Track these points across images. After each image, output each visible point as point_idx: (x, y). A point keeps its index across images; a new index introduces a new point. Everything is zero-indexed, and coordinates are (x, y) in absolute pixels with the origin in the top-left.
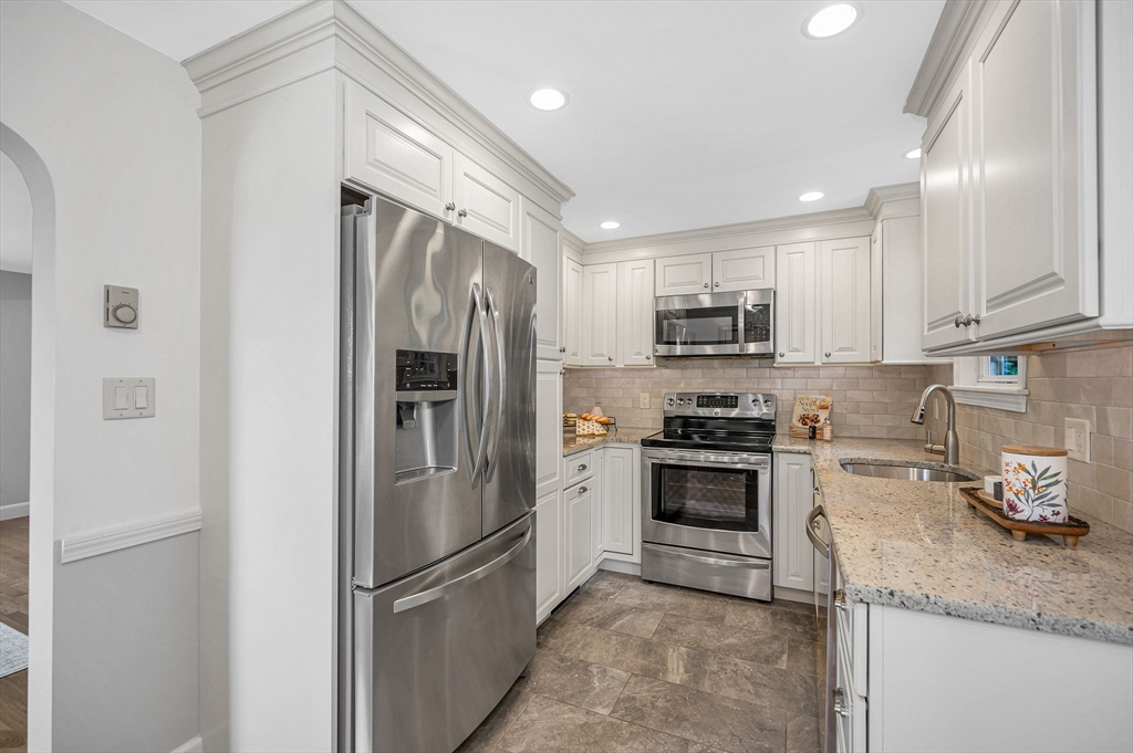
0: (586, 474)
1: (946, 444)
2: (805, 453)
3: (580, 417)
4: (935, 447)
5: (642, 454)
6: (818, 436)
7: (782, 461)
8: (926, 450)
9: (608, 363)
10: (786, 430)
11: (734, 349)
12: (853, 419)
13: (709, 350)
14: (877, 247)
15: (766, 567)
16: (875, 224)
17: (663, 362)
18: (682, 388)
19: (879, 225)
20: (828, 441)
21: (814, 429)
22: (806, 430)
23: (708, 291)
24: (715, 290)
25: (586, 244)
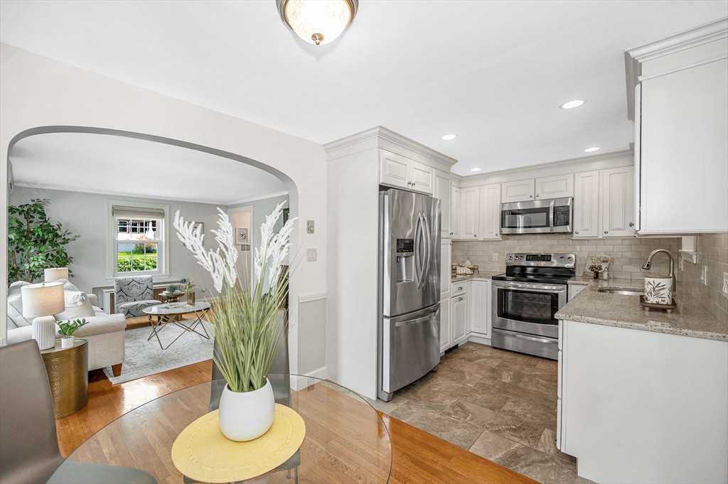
0: (462, 292)
3: (459, 265)
5: (493, 284)
6: (600, 277)
9: (474, 238)
10: (581, 273)
11: (547, 230)
12: (627, 268)
13: (539, 230)
17: (506, 237)
18: (517, 251)
20: (606, 280)
21: (597, 273)
22: (592, 274)
23: (532, 199)
24: (537, 198)
25: (462, 177)
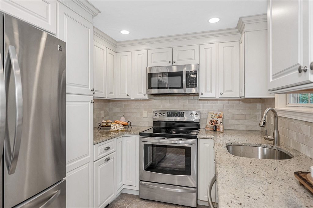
0: (109, 151)
1: (274, 136)
2: (211, 139)
3: (114, 122)
4: (269, 137)
5: (140, 140)
6: (217, 130)
7: (201, 142)
8: (265, 138)
9: (127, 97)
10: (204, 127)
11: (181, 91)
12: (232, 122)
13: (176, 91)
14: (242, 46)
15: (194, 192)
16: (242, 36)
18: (161, 108)
19: (243, 35)
20: (222, 132)
21: (216, 127)
22: (212, 127)
23: (171, 64)
24: (174, 64)
25: (117, 42)
